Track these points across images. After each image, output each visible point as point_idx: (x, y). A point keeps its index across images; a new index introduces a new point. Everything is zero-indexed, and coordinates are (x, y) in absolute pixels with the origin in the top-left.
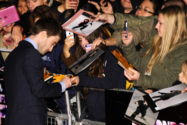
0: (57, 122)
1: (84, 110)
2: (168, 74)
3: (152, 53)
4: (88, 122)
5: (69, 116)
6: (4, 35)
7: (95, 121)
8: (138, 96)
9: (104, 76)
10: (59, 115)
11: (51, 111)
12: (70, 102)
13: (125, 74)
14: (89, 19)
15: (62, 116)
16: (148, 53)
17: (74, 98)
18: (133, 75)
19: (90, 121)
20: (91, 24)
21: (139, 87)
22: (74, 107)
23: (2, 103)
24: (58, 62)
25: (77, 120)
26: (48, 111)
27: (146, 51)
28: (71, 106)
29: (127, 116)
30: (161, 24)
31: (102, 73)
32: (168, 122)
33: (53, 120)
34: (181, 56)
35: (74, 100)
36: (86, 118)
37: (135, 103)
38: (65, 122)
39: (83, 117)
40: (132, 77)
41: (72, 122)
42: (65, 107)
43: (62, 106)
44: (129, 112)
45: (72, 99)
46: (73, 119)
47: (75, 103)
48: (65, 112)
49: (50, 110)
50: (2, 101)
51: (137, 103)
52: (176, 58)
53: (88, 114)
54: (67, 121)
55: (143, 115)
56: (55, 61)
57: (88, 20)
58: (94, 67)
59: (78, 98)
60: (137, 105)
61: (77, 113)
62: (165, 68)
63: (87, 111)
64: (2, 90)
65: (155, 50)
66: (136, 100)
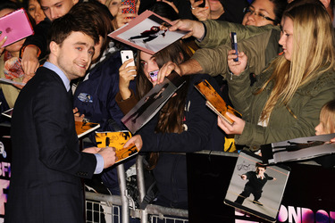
0: (102, 210)
1: (150, 188)
2: (296, 125)
3: (273, 87)
4: (157, 210)
5: (124, 199)
6: (6, 59)
7: (169, 207)
8: (245, 163)
9: (186, 128)
10: (106, 197)
11: (91, 191)
12: (125, 175)
13: (220, 124)
14: (161, 27)
15: (111, 199)
16: (264, 86)
17: (134, 168)
18: (232, 125)
19: (162, 209)
20: (164, 35)
21: (245, 146)
22: (132, 184)
23: (6, 178)
24: (105, 104)
25: (138, 206)
26: (87, 190)
27: (261, 85)
28: (127, 182)
29: (228, 201)
30: (288, 35)
31: (182, 124)
32: (299, 209)
33: (97, 207)
34: (321, 93)
35: (132, 172)
36: (154, 203)
37: (242, 177)
38: (117, 210)
39: (149, 201)
40: (232, 129)
41: (129, 210)
42: (117, 183)
43: (111, 182)
44: (232, 194)
45: (129, 170)
46: (131, 205)
47: (135, 177)
48: (118, 193)
49: (90, 188)
50: (6, 173)
51: (246, 177)
52: (312, 97)
53: (158, 195)
54: (121, 207)
55: (257, 197)
56: (101, 103)
57: (158, 28)
58: (168, 114)
59: (140, 168)
60: (246, 180)
61: (139, 194)
62: (292, 113)
63: (155, 190)
64: (5, 155)
65: (277, 83)
66: (244, 172)
